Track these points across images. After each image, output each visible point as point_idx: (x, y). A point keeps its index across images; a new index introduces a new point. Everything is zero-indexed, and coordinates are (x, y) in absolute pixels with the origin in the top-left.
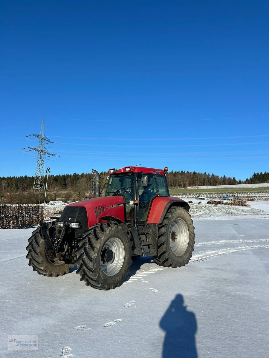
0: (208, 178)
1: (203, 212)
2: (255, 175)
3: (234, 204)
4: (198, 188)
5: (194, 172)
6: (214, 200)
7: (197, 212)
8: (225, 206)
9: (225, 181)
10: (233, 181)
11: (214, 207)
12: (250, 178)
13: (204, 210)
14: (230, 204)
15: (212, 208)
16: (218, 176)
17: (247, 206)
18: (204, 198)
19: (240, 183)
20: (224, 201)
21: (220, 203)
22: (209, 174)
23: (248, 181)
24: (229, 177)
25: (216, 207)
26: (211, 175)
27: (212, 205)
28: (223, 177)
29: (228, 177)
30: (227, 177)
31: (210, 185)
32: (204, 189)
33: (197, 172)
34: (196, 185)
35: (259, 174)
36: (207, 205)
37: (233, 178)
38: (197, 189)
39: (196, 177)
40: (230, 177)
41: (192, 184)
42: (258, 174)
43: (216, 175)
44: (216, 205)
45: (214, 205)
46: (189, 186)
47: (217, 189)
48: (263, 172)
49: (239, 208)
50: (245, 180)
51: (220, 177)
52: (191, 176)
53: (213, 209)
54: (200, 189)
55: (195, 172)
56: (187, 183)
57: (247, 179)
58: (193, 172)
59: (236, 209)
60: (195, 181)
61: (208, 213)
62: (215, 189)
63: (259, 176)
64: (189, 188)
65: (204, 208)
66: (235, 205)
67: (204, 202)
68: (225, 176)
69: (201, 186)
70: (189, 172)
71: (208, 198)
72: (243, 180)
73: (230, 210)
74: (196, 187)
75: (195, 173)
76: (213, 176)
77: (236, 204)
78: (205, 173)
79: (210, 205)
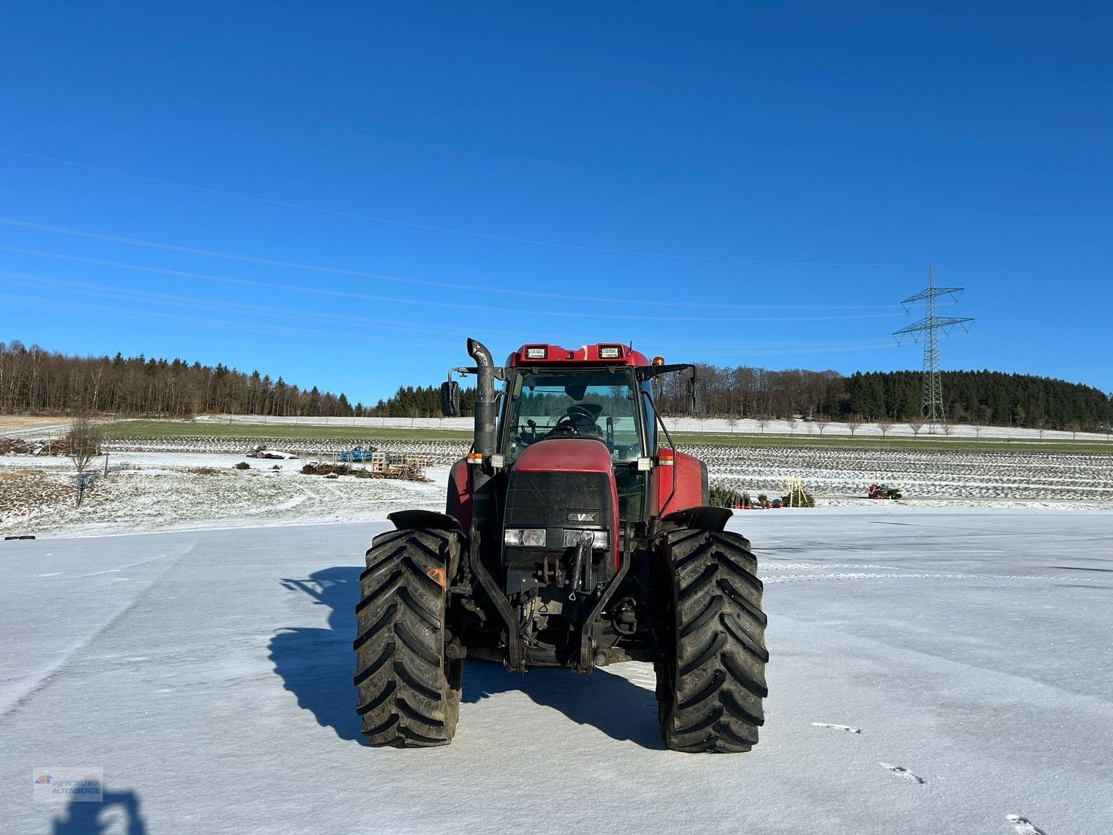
0: (265, 391)
1: (297, 500)
2: (402, 393)
3: (386, 476)
4: (231, 420)
5: (219, 368)
6: (323, 463)
7: (281, 499)
8: (362, 480)
9: (318, 404)
10: (340, 407)
11: (331, 484)
12: (389, 400)
13: (301, 491)
14: (376, 475)
15: (325, 485)
16: (295, 387)
17: (423, 480)
18: (280, 454)
19: (360, 412)
20: (356, 466)
21: (342, 471)
22: (267, 379)
23: (382, 410)
24: (328, 393)
25: (335, 484)
26: (274, 380)
27: (321, 477)
28: (309, 390)
29: (325, 393)
30: (323, 391)
31: (269, 414)
32: (252, 426)
33: (230, 369)
34: (222, 412)
35: (415, 390)
36: (305, 475)
37: (338, 398)
38: (228, 425)
39: (225, 384)
40: (331, 393)
41: (211, 406)
42: (410, 389)
43: (289, 382)
44: (334, 477)
45: (328, 477)
46: (201, 412)
47: (296, 426)
48: (425, 387)
49: (405, 487)
50: (375, 404)
51: (301, 390)
52: (207, 378)
53: (330, 488)
54: (241, 426)
55: (223, 366)
56: (196, 402)
57: (381, 403)
58: (215, 366)
59: (397, 490)
60: (221, 396)
61: (317, 501)
62: (288, 426)
63: (414, 396)
64: (198, 418)
65: (298, 486)
66: (390, 478)
67: (291, 468)
68: (315, 388)
69: (238, 414)
70: (202, 366)
71: (292, 456)
72: (371, 404)
73: (380, 491)
74: (224, 419)
75: (221, 372)
76: (281, 384)
77: (395, 476)
78: (256, 375)
79: (314, 477)
